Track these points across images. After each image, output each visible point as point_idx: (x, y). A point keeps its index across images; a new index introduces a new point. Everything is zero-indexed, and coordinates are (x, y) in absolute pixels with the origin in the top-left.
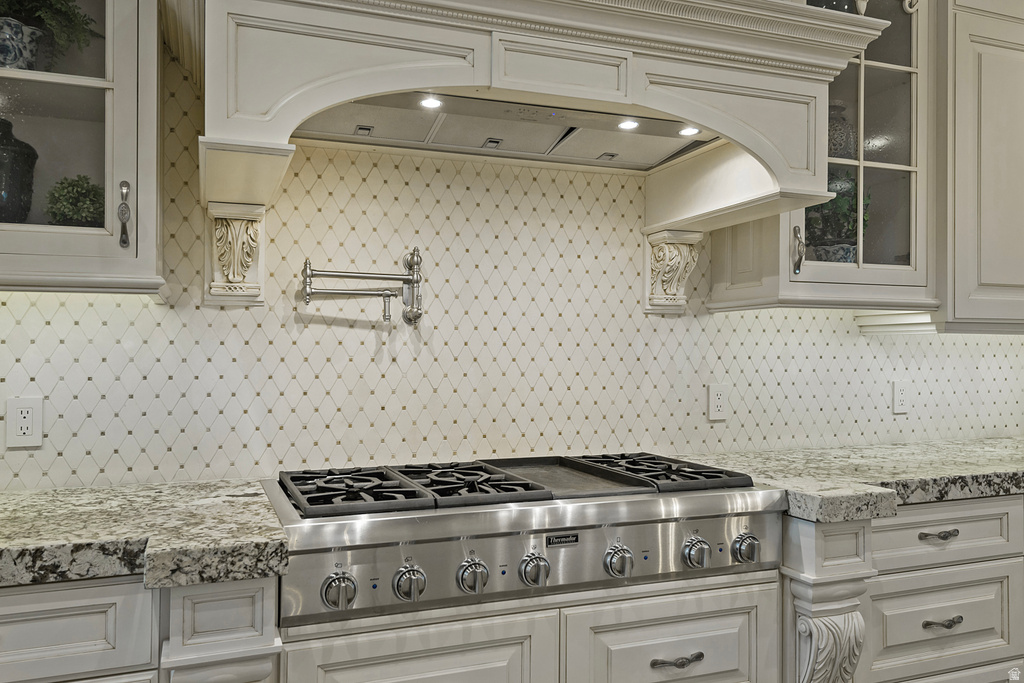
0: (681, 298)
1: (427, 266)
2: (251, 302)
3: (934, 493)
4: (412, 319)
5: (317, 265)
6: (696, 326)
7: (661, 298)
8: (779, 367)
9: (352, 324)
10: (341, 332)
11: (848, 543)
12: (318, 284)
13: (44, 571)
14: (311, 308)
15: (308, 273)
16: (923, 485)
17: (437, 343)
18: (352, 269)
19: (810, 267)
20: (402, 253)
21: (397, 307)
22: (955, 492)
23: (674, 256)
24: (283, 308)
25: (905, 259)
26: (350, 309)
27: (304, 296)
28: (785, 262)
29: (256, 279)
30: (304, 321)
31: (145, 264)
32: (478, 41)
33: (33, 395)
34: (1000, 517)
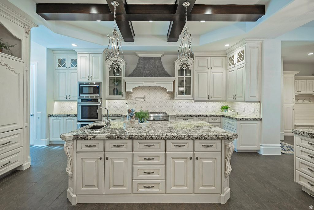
0: (170, 98)
1: (146, 96)
3: (184, 116)
4: (145, 101)
6: (172, 101)
7: (168, 98)
8: (181, 105)
9: (140, 101)
10: (139, 102)
11: (173, 119)
12: (137, 98)
14: (137, 100)
15: (136, 97)
16: (183, 115)
17: (147, 102)
18: (139, 97)
19: (178, 96)
20: (144, 95)
21: (143, 100)
22: (186, 116)
23: (168, 95)
24: (135, 100)
25: (190, 95)
26: (140, 100)
27: (136, 99)
28: (175, 96)
29: (132, 98)
30: (136, 101)
31: (124, 97)
32: (143, 83)
33: (118, 106)
34: (193, 119)
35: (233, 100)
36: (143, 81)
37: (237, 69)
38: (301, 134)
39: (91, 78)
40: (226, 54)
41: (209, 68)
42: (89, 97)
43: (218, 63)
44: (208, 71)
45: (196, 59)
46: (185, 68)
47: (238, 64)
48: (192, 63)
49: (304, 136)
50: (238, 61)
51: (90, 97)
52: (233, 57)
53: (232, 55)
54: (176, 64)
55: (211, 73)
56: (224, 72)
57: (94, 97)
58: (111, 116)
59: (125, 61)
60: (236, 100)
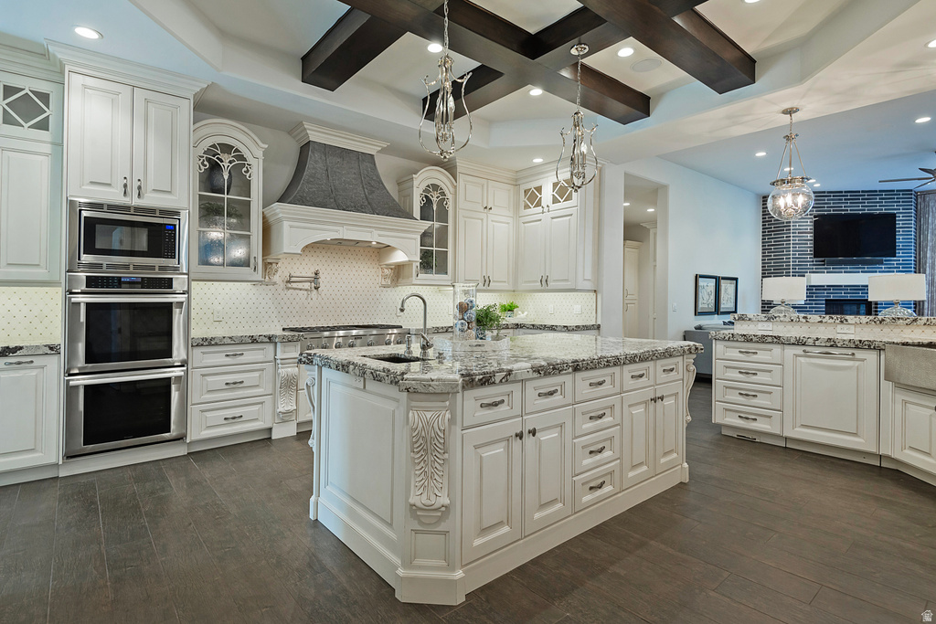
0: (389, 283)
1: (320, 275)
2: (275, 284)
3: (446, 329)
4: (316, 288)
5: (293, 274)
6: (393, 290)
7: (384, 283)
9: (301, 290)
10: (298, 291)
12: (293, 279)
13: (254, 340)
14: (289, 285)
15: (290, 276)
16: (442, 328)
17: (323, 295)
18: (301, 275)
19: (420, 276)
20: (314, 271)
21: (313, 285)
23: (387, 272)
24: (283, 285)
25: (446, 273)
26: (300, 285)
27: (289, 282)
28: (414, 274)
29: (276, 278)
30: (288, 288)
31: (259, 276)
32: (340, 228)
33: (220, 308)
35: (540, 287)
36: (342, 225)
37: (552, 218)
38: (727, 338)
39: (139, 188)
40: (516, 180)
41: (486, 208)
42: (126, 267)
43: (500, 196)
44: (483, 216)
45: (461, 178)
46: (434, 200)
47: (553, 207)
48: (452, 189)
49: (733, 341)
50: (555, 201)
51: (136, 267)
52: (539, 189)
53: (537, 184)
54: (416, 183)
55: (489, 220)
56: (510, 220)
57: (152, 268)
58: (229, 341)
59: (266, 146)
60: (549, 288)
